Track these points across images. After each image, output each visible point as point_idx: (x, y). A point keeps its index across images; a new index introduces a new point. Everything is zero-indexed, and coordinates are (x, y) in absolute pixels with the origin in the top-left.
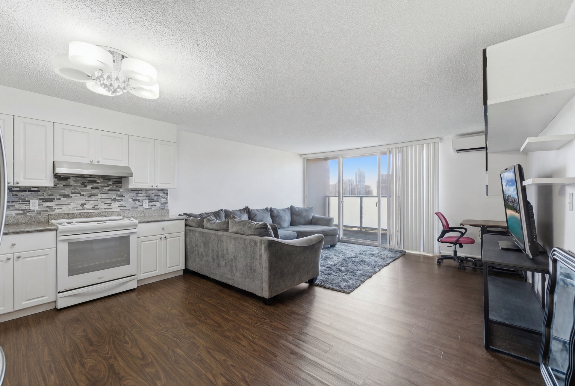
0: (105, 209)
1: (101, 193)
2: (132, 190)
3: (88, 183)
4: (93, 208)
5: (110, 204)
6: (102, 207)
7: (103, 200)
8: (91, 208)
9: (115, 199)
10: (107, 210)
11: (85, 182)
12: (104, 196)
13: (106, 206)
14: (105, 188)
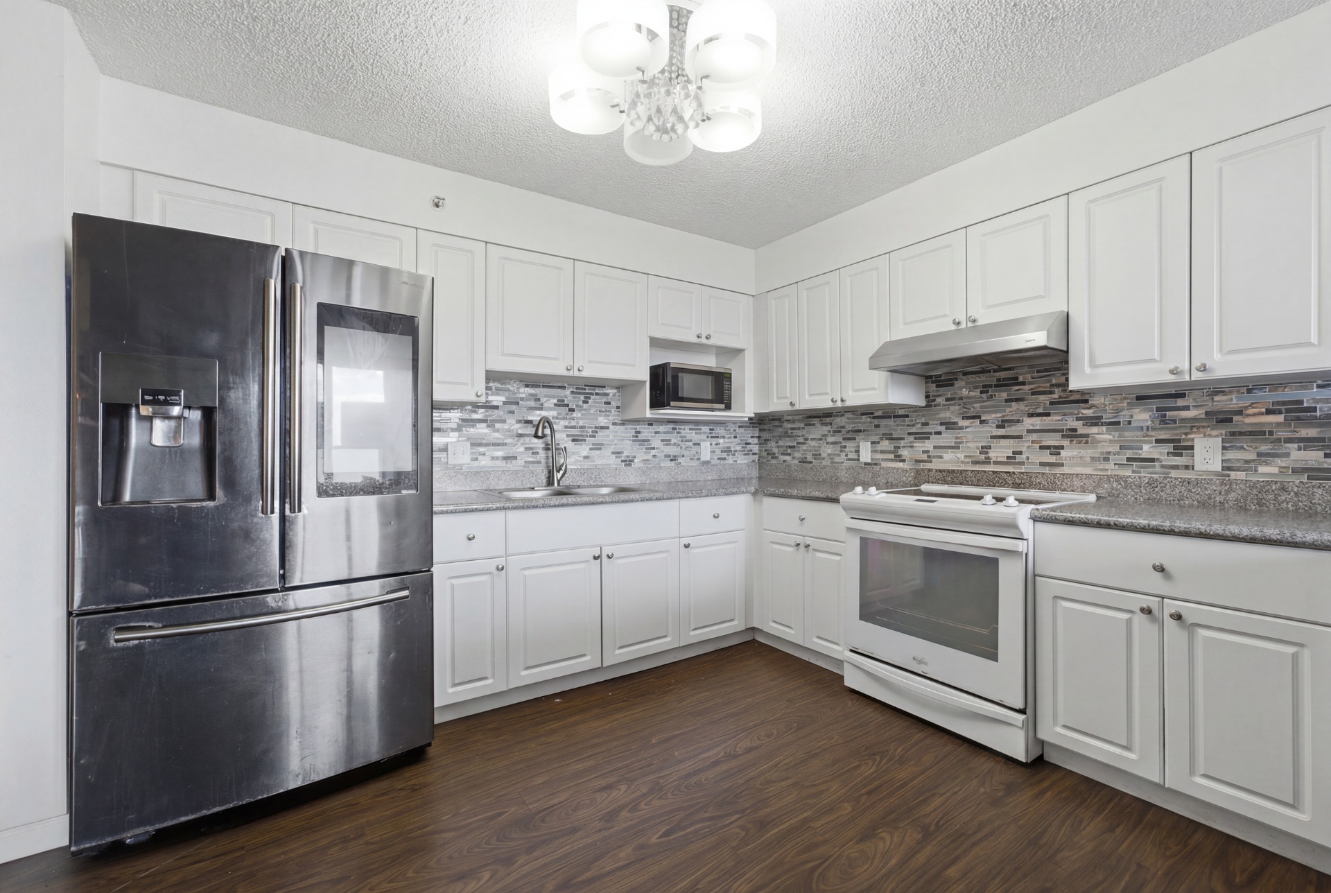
0: (1043, 464)
1: (1031, 415)
2: (1138, 398)
3: (996, 386)
4: (1010, 460)
5: (1056, 450)
6: (1033, 459)
7: (1035, 437)
8: (1006, 460)
9: (1072, 434)
10: (1047, 470)
11: (990, 386)
12: (1037, 422)
13: (1047, 457)
14: (1042, 398)
